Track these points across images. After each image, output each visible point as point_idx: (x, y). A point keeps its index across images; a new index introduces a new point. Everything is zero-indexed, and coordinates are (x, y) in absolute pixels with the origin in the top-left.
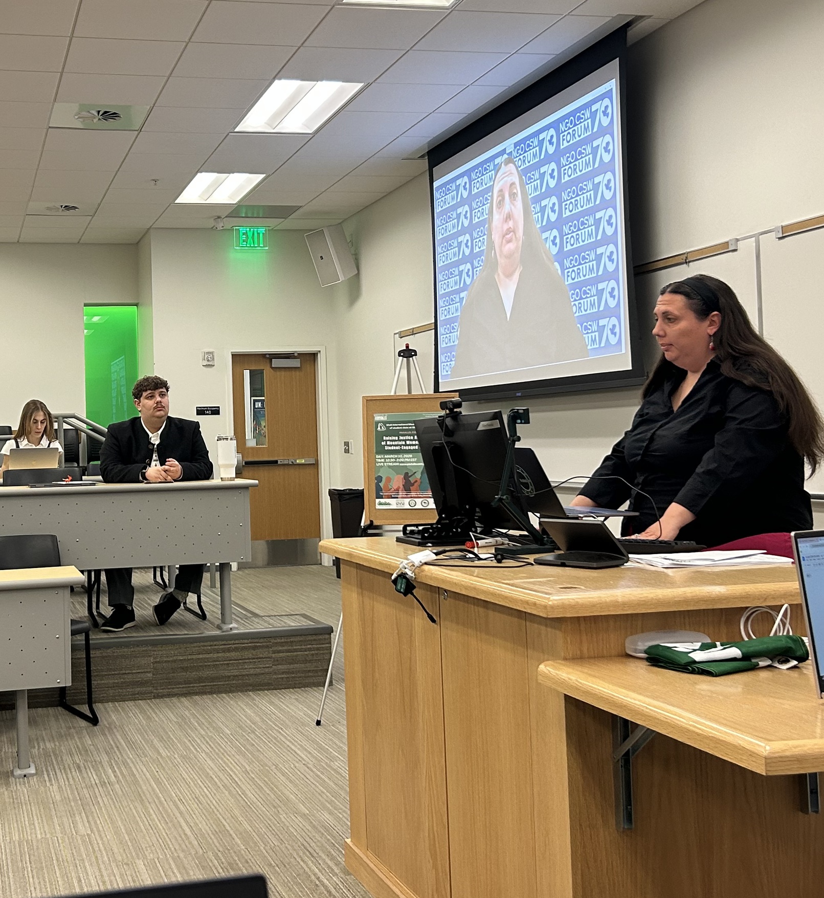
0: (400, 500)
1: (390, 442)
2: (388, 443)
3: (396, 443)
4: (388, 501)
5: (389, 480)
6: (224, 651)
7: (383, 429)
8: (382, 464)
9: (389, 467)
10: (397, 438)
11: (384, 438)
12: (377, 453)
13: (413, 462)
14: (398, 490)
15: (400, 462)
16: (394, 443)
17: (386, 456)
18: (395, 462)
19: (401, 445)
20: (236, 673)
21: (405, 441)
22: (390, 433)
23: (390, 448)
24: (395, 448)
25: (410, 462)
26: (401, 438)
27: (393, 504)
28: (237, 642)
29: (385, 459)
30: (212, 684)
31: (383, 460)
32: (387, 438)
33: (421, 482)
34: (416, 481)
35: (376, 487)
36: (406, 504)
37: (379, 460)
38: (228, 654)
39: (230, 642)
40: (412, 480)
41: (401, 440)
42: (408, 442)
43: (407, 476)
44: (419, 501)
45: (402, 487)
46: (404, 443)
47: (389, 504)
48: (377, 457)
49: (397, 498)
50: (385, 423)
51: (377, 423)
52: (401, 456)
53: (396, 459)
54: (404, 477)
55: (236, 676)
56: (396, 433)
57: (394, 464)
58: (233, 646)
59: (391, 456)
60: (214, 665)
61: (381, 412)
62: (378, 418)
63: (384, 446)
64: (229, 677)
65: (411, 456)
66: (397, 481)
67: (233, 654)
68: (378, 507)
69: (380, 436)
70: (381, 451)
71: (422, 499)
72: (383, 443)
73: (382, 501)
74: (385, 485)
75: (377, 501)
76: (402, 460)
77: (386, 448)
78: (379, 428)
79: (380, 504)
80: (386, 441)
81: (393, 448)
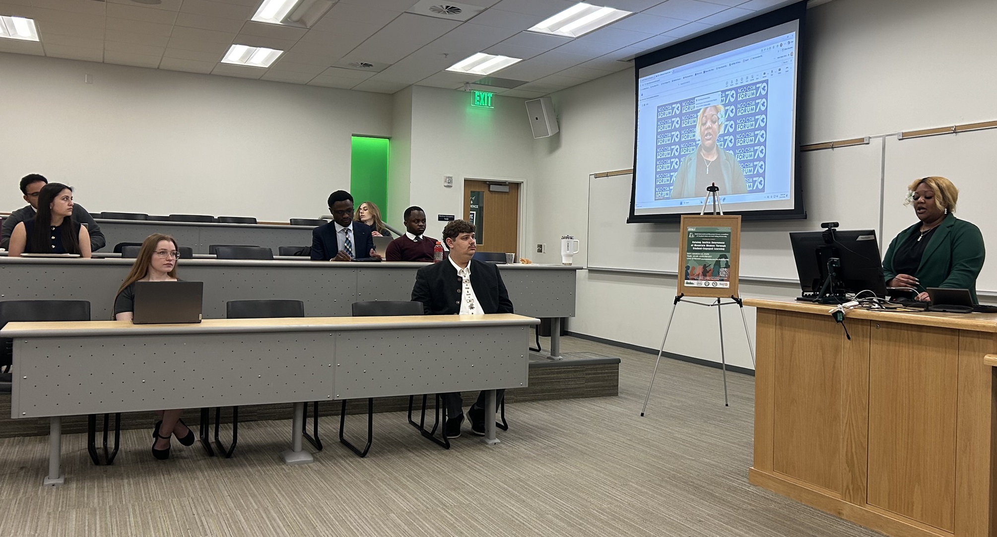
0: (699, 281)
1: (696, 245)
2: (695, 245)
3: (700, 246)
4: (692, 281)
5: (694, 268)
6: (558, 373)
7: (693, 236)
8: (690, 258)
9: (694, 260)
10: (700, 243)
11: (693, 242)
12: (688, 251)
13: (709, 258)
14: (699, 275)
15: (701, 258)
16: (698, 246)
17: (693, 254)
18: (698, 257)
19: (702, 247)
20: (563, 387)
21: (706, 244)
22: (696, 239)
23: (696, 249)
24: (699, 249)
25: (708, 258)
26: (703, 242)
27: (695, 283)
28: (565, 367)
29: (692, 255)
30: (549, 394)
31: (691, 256)
32: (695, 242)
33: (713, 271)
34: (710, 270)
35: (686, 273)
36: (703, 284)
37: (689, 256)
38: (559, 375)
39: (561, 368)
40: (708, 269)
41: (704, 244)
42: (707, 246)
43: (705, 267)
44: (711, 282)
45: (701, 273)
46: (705, 246)
47: (693, 284)
48: (688, 254)
49: (698, 280)
50: (694, 233)
51: (689, 232)
52: (702, 254)
53: (699, 255)
54: (703, 268)
55: (564, 389)
56: (700, 239)
57: (698, 259)
58: (563, 370)
59: (696, 254)
60: (551, 382)
61: (692, 226)
62: (690, 229)
63: (692, 247)
64: (559, 389)
65: (708, 254)
66: (699, 270)
67: (563, 375)
68: (686, 285)
69: (690, 241)
70: (690, 250)
71: (713, 282)
72: (692, 245)
73: (689, 281)
74: (691, 272)
75: (686, 281)
76: (703, 256)
77: (694, 248)
78: (690, 236)
79: (687, 283)
80: (694, 244)
81: (698, 249)
